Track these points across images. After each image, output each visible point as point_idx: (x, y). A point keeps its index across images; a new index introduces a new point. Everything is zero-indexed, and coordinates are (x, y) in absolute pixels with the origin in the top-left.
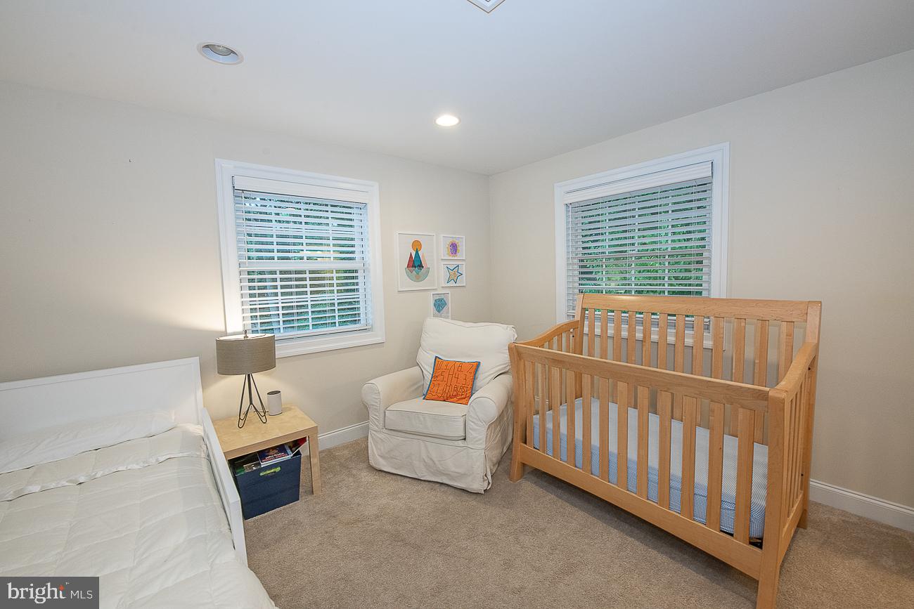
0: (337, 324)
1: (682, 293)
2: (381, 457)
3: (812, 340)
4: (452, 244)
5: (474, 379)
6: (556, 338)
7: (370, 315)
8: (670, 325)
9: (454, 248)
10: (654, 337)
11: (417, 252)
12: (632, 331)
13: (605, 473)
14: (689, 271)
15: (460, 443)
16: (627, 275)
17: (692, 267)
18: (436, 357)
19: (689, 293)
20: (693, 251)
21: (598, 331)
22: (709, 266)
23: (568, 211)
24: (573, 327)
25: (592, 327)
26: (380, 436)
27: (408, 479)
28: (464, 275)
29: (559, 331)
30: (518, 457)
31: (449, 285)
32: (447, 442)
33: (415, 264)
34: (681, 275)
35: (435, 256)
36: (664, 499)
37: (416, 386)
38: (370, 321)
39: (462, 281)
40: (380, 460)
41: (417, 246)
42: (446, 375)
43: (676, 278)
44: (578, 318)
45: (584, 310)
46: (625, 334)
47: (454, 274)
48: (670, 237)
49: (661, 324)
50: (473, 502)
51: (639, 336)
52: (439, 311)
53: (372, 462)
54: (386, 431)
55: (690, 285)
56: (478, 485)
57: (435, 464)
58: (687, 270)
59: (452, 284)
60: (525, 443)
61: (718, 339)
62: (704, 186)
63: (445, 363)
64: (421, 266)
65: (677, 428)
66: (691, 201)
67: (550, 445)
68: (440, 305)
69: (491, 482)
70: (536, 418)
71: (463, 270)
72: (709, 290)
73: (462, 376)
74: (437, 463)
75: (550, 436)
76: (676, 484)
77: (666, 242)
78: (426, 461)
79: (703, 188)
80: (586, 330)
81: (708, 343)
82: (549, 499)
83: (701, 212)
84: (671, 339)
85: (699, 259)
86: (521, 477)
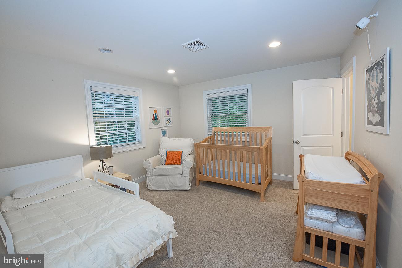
0: (128, 141)
1: (241, 126)
2: (152, 185)
3: (270, 136)
4: (167, 111)
5: (181, 156)
6: (207, 141)
7: (139, 137)
8: (239, 135)
9: (168, 112)
10: (235, 139)
11: (156, 115)
12: (229, 138)
13: (224, 177)
14: (243, 119)
15: (181, 175)
16: (224, 121)
17: (244, 118)
18: (167, 151)
19: (243, 126)
20: (244, 114)
21: (219, 139)
22: (248, 118)
23: (207, 101)
24: (211, 138)
25: (217, 138)
26: (151, 178)
27: (163, 191)
28: (172, 122)
29: (207, 139)
30: (198, 179)
31: (167, 126)
32: (176, 176)
33: (155, 118)
34: (241, 121)
35: (162, 115)
36: (240, 180)
37: (160, 162)
38: (140, 140)
39: (171, 124)
40: (152, 186)
41: (156, 112)
42: (172, 156)
43: (239, 122)
44: (213, 135)
45: (215, 132)
46: (227, 139)
47: (168, 122)
48: (237, 110)
49: (236, 135)
50: (186, 193)
51: (231, 139)
52: (164, 136)
53: (149, 188)
54: (154, 176)
55: (243, 124)
56: (187, 188)
57: (172, 184)
58: (242, 119)
59: (168, 125)
60: (200, 174)
61: (250, 139)
62: (246, 95)
63: (171, 152)
64: (157, 119)
65: (242, 164)
66: (243, 99)
67: (208, 173)
68: (164, 133)
69: (191, 186)
70: (203, 166)
71: (171, 120)
72: (248, 125)
73: (177, 156)
74: (173, 183)
75: (208, 170)
76: (242, 175)
77: (236, 111)
78: (169, 183)
79: (245, 96)
80: (215, 139)
81: (248, 140)
82: (208, 189)
83: (245, 103)
84: (239, 140)
85: (245, 116)
86: (199, 185)
